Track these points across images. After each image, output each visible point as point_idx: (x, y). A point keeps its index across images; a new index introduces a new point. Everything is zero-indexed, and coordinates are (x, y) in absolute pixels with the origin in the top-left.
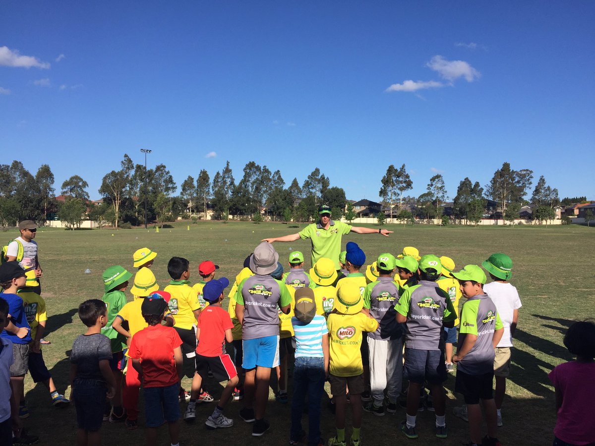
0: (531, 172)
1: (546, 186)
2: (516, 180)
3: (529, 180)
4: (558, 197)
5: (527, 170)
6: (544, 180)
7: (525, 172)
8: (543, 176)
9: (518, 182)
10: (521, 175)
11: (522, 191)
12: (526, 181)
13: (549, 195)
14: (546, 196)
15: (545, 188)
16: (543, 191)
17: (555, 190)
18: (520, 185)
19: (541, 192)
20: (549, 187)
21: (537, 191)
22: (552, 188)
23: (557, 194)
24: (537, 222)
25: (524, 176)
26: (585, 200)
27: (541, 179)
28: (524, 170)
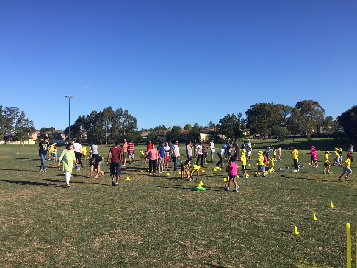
0: (18, 109)
1: (26, 118)
2: (8, 114)
3: (17, 114)
4: (33, 126)
5: (15, 107)
6: (24, 114)
7: (14, 109)
8: (23, 111)
9: (9, 115)
10: (11, 110)
11: (12, 121)
12: (15, 115)
13: (27, 125)
14: (25, 125)
15: (25, 119)
16: (23, 121)
17: (31, 121)
18: (11, 117)
19: (22, 122)
20: (27, 119)
21: (19, 121)
22: (30, 120)
23: (33, 124)
24: (19, 143)
25: (13, 111)
26: (54, 130)
27: (22, 113)
28: (13, 107)
